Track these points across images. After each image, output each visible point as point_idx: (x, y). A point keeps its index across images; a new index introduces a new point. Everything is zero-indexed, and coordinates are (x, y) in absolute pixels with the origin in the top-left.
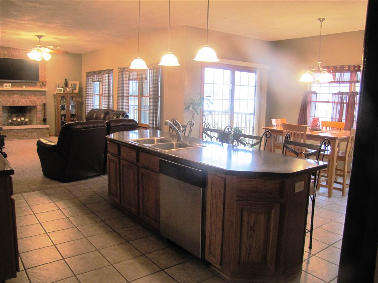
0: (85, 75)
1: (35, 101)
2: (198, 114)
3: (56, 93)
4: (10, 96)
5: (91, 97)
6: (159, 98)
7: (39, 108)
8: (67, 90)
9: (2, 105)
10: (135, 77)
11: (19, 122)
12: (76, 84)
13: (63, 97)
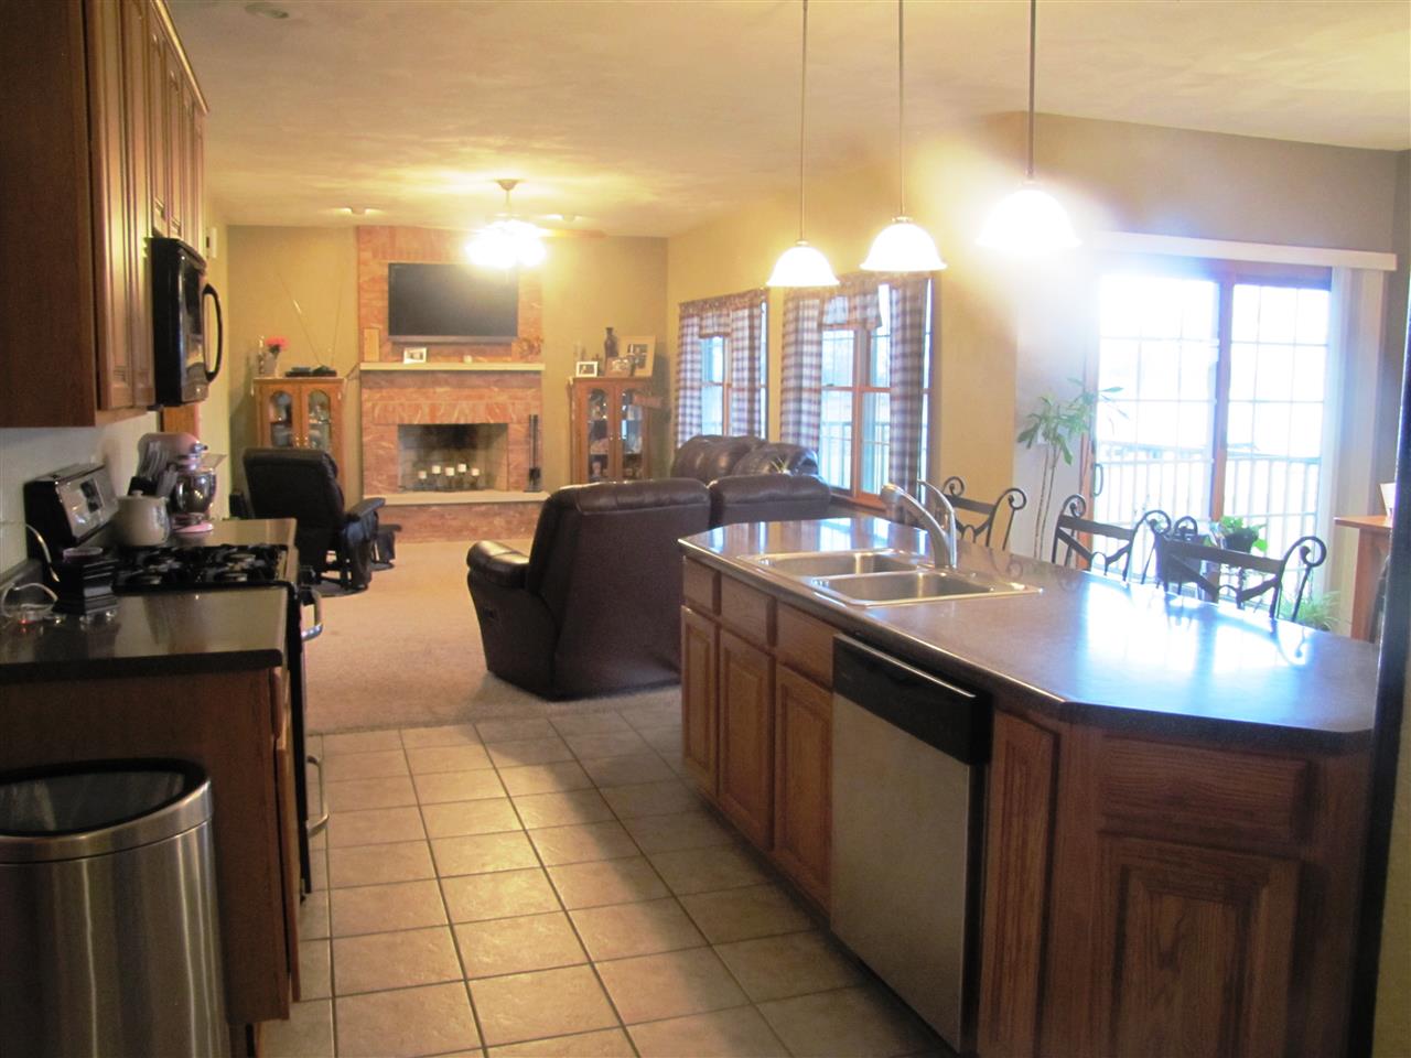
0: (678, 311)
1: (503, 407)
2: (1068, 459)
3: (575, 380)
4: (424, 390)
5: (696, 394)
6: (925, 397)
7: (517, 430)
8: (611, 368)
9: (398, 421)
10: (841, 317)
11: (450, 479)
12: (645, 346)
13: (597, 393)
